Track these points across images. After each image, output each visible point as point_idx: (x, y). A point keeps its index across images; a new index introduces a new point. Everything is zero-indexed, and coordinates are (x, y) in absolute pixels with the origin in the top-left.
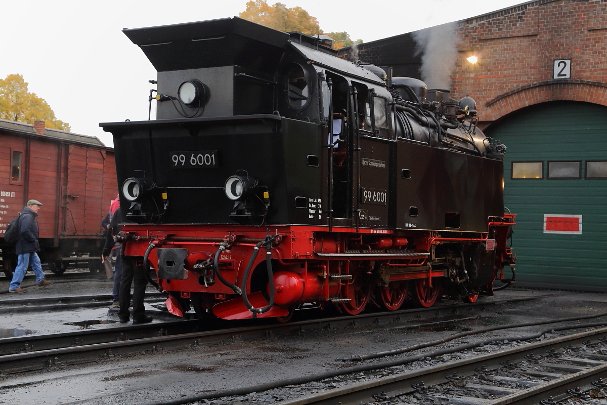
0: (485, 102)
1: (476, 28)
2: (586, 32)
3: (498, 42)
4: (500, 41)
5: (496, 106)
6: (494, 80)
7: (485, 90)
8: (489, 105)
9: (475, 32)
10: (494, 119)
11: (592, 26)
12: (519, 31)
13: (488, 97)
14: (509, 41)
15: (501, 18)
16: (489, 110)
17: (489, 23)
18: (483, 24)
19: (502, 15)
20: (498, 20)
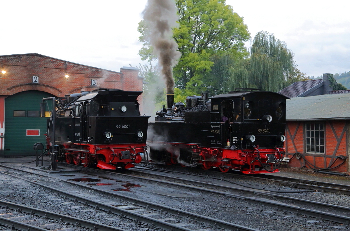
0: (7, 88)
1: (3, 60)
2: (43, 68)
3: (11, 66)
4: (12, 66)
5: (12, 90)
6: (10, 80)
7: (6, 84)
8: (8, 89)
9: (2, 61)
10: (11, 95)
11: (46, 66)
12: (20, 64)
13: (8, 86)
14: (16, 67)
15: (13, 58)
16: (9, 91)
17: (8, 59)
18: (6, 59)
19: (13, 57)
20: (12, 58)
